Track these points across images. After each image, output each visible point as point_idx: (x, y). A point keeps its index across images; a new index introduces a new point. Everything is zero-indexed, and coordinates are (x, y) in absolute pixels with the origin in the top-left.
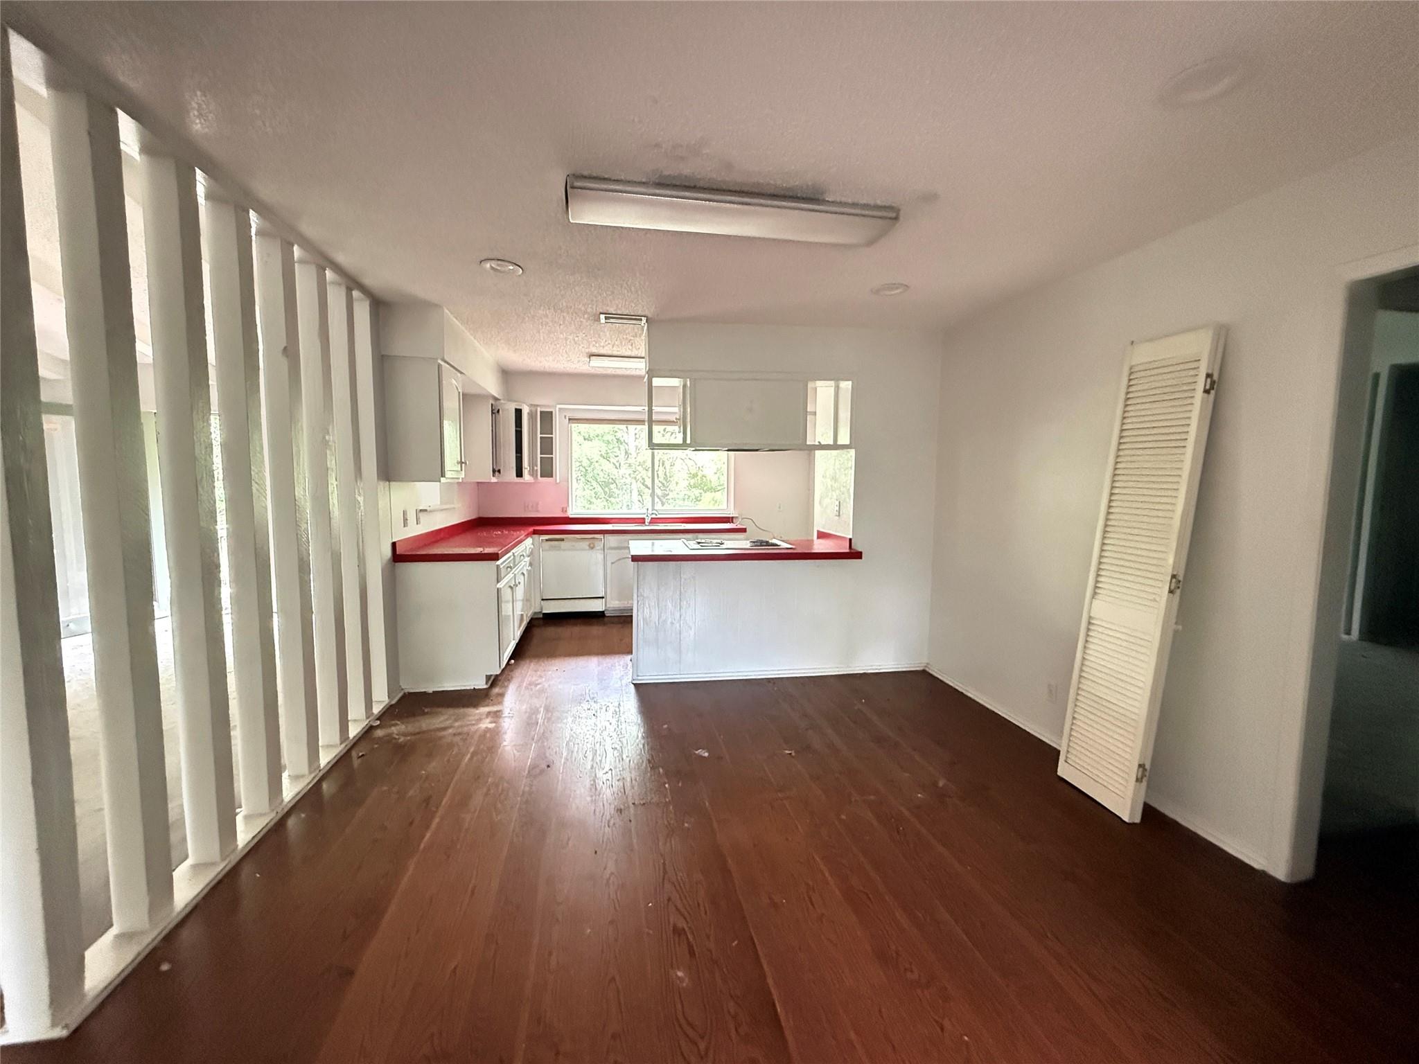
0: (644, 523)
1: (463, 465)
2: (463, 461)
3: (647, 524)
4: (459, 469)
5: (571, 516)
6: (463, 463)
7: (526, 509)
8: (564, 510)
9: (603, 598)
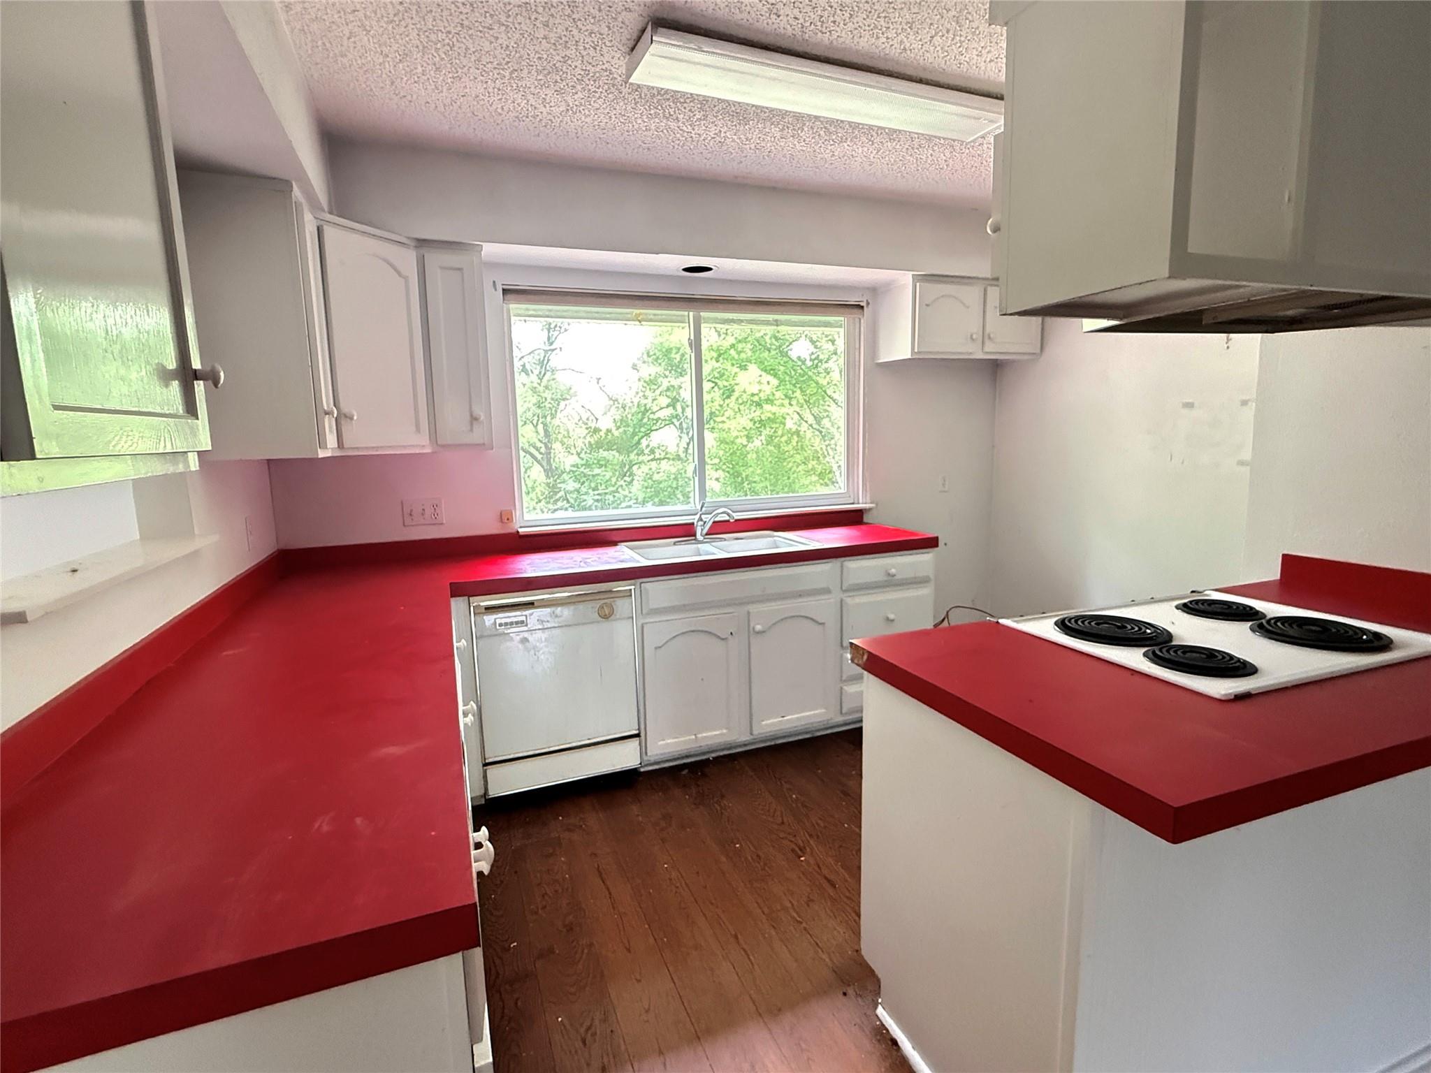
0: (694, 535)
1: (199, 387)
2: (196, 364)
3: (699, 537)
4: (178, 406)
5: (521, 531)
6: (196, 375)
7: (408, 521)
8: (506, 517)
9: (638, 735)
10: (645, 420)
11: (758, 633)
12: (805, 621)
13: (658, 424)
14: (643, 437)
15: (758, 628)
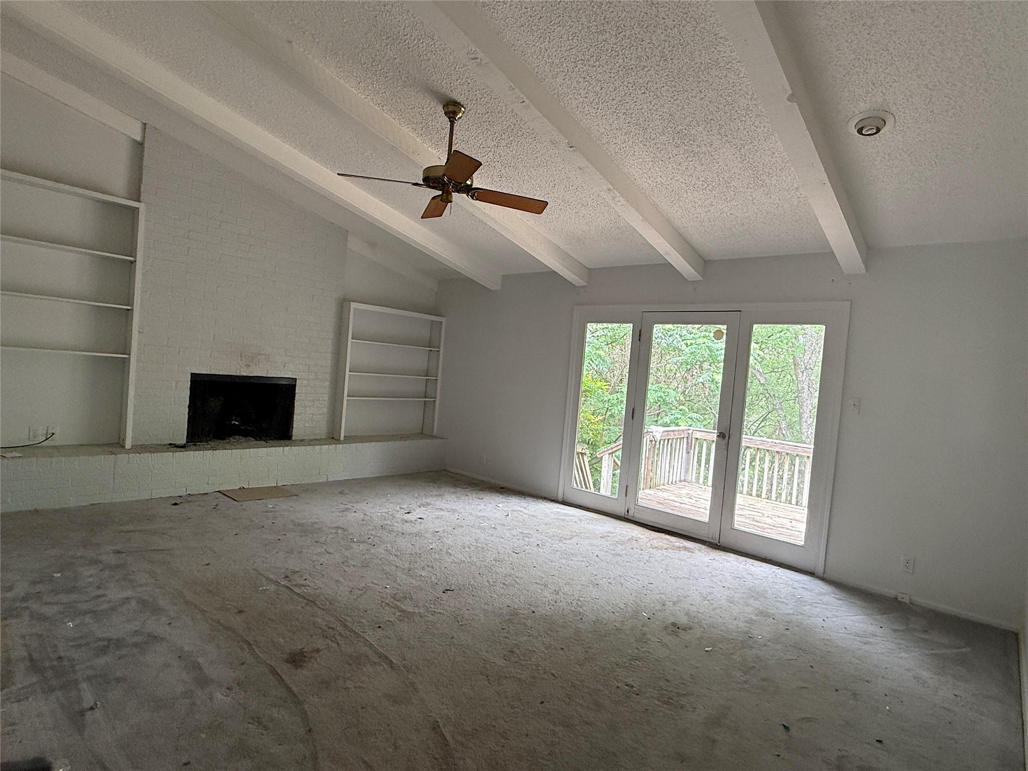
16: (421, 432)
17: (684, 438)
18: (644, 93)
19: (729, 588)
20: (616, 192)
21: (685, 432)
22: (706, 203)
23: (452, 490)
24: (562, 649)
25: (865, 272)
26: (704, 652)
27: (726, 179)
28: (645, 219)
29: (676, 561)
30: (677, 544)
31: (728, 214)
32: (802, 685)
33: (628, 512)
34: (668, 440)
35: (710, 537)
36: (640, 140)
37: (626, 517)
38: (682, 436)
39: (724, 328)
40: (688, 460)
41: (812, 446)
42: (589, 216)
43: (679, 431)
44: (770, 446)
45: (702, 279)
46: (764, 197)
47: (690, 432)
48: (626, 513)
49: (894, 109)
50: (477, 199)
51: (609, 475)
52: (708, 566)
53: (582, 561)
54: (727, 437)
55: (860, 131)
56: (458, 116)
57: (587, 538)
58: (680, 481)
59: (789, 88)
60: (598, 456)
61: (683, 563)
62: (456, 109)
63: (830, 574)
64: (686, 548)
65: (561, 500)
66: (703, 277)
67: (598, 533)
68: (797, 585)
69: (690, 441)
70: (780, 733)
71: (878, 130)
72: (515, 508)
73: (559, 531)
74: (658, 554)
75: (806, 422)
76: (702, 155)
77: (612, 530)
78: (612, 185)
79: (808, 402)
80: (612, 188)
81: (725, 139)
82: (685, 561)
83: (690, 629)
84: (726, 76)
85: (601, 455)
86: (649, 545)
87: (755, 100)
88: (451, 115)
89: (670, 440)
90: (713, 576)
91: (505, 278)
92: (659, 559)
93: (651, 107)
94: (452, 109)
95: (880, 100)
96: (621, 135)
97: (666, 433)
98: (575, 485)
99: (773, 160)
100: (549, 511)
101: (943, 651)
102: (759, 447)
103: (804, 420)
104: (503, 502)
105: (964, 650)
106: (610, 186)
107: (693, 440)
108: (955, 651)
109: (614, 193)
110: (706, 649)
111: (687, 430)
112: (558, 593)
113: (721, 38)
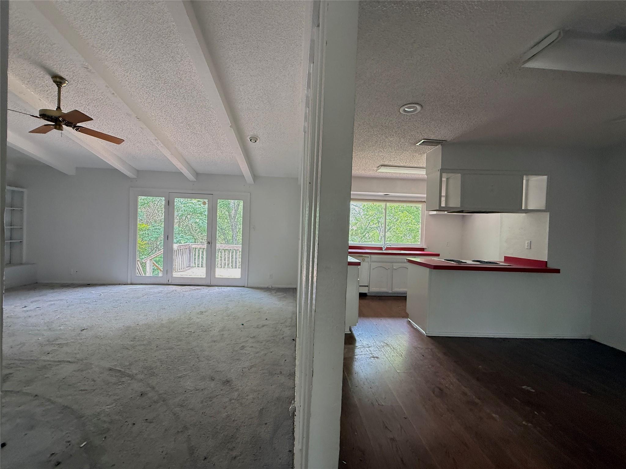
0: (383, 249)
9: (368, 286)
10: (368, 228)
11: (394, 269)
12: (404, 268)
13: (372, 229)
14: (366, 233)
15: (395, 268)
16: (9, 262)
17: (187, 248)
18: (175, 107)
19: (217, 297)
20: (159, 141)
21: (188, 245)
22: (198, 152)
23: (52, 291)
24: (158, 331)
25: (253, 183)
26: (214, 316)
27: (207, 144)
28: (172, 154)
29: (195, 294)
30: (194, 288)
31: (207, 157)
32: (245, 314)
33: (168, 281)
34: (180, 249)
35: (207, 283)
36: (171, 123)
37: (168, 283)
38: (187, 247)
39: (206, 201)
40: (190, 257)
41: (241, 246)
42: (141, 147)
43: (185, 245)
44: (224, 247)
45: (196, 180)
46: (221, 154)
47: (190, 245)
48: (168, 282)
49: (259, 136)
50: (79, 131)
51: (151, 269)
52: (208, 293)
53: (153, 303)
54: (211, 243)
55: (251, 140)
56: (63, 85)
57: (152, 295)
58: (187, 267)
59: (230, 123)
60: (144, 262)
61: (198, 294)
62: (61, 81)
63: (249, 285)
64: (197, 289)
65: (130, 283)
66: (196, 179)
67: (156, 292)
68: (239, 291)
69: (190, 249)
70: (242, 326)
71: (256, 141)
72: (103, 291)
73: (135, 295)
74: (187, 293)
75: (235, 238)
76: (198, 135)
77: (162, 289)
78: (157, 138)
79: (235, 230)
80: (157, 139)
81: (207, 131)
82: (199, 293)
83: (207, 311)
84: (208, 112)
85: (145, 261)
86: (182, 291)
87: (218, 122)
88: (59, 84)
89: (181, 250)
90: (210, 295)
91: (77, 168)
92: (187, 295)
93: (177, 112)
94: (59, 81)
95: (256, 133)
96: (162, 119)
97: (180, 247)
98: (137, 275)
99: (224, 142)
100: (125, 289)
101: (280, 296)
102: (220, 248)
103: (234, 238)
104: (94, 290)
105: (285, 295)
106: (156, 138)
107: (192, 249)
108: (283, 295)
109: (158, 141)
110: (214, 315)
111: (188, 244)
112: (147, 316)
113: (207, 100)
